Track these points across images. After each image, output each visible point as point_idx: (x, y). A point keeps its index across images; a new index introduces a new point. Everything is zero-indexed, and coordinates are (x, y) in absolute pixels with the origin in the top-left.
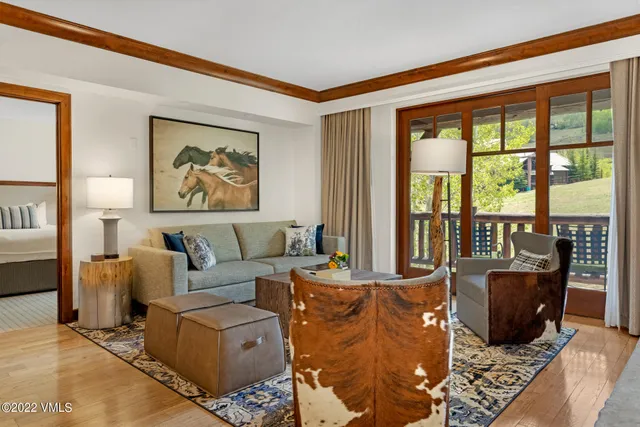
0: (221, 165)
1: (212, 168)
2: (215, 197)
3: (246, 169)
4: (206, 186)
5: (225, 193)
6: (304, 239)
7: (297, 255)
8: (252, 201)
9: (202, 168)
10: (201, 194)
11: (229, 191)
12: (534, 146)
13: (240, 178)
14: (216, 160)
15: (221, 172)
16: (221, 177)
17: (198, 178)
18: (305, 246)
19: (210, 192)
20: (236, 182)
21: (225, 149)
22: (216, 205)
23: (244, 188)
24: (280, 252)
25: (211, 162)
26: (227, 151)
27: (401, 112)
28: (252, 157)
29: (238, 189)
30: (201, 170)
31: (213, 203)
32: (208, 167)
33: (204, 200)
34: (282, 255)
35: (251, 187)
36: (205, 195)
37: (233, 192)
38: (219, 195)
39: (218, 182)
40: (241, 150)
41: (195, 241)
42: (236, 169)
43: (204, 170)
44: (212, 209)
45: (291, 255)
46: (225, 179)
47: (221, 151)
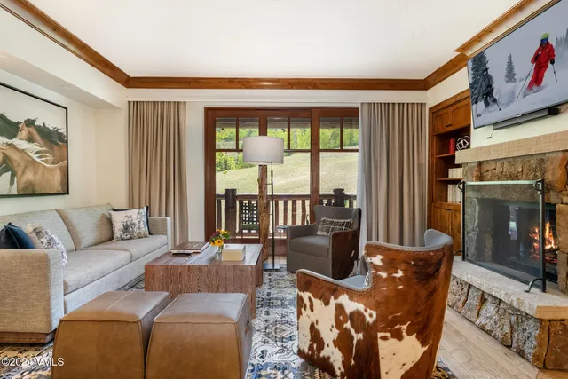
0: (30, 140)
1: (20, 142)
2: (24, 179)
3: (56, 147)
4: (15, 164)
5: (36, 173)
6: (137, 222)
7: (131, 238)
8: (62, 184)
9: (10, 141)
10: (8, 174)
11: (40, 172)
12: (309, 148)
13: (50, 157)
14: (24, 133)
15: (31, 148)
16: (31, 154)
17: (4, 154)
18: (139, 228)
19: (19, 172)
20: (46, 161)
21: (34, 121)
22: (26, 188)
23: (54, 169)
24: (108, 237)
25: (19, 135)
26: (36, 124)
27: (208, 110)
28: (61, 134)
29: (49, 169)
30: (8, 145)
31: (22, 186)
32: (16, 141)
33: (12, 183)
34: (111, 239)
35: (61, 168)
36: (13, 176)
37: (43, 172)
38: (29, 176)
39: (28, 161)
40: (51, 125)
41: (46, 233)
42: (46, 146)
43: (12, 144)
44: (22, 193)
45: (122, 239)
46: (35, 157)
47: (30, 123)
